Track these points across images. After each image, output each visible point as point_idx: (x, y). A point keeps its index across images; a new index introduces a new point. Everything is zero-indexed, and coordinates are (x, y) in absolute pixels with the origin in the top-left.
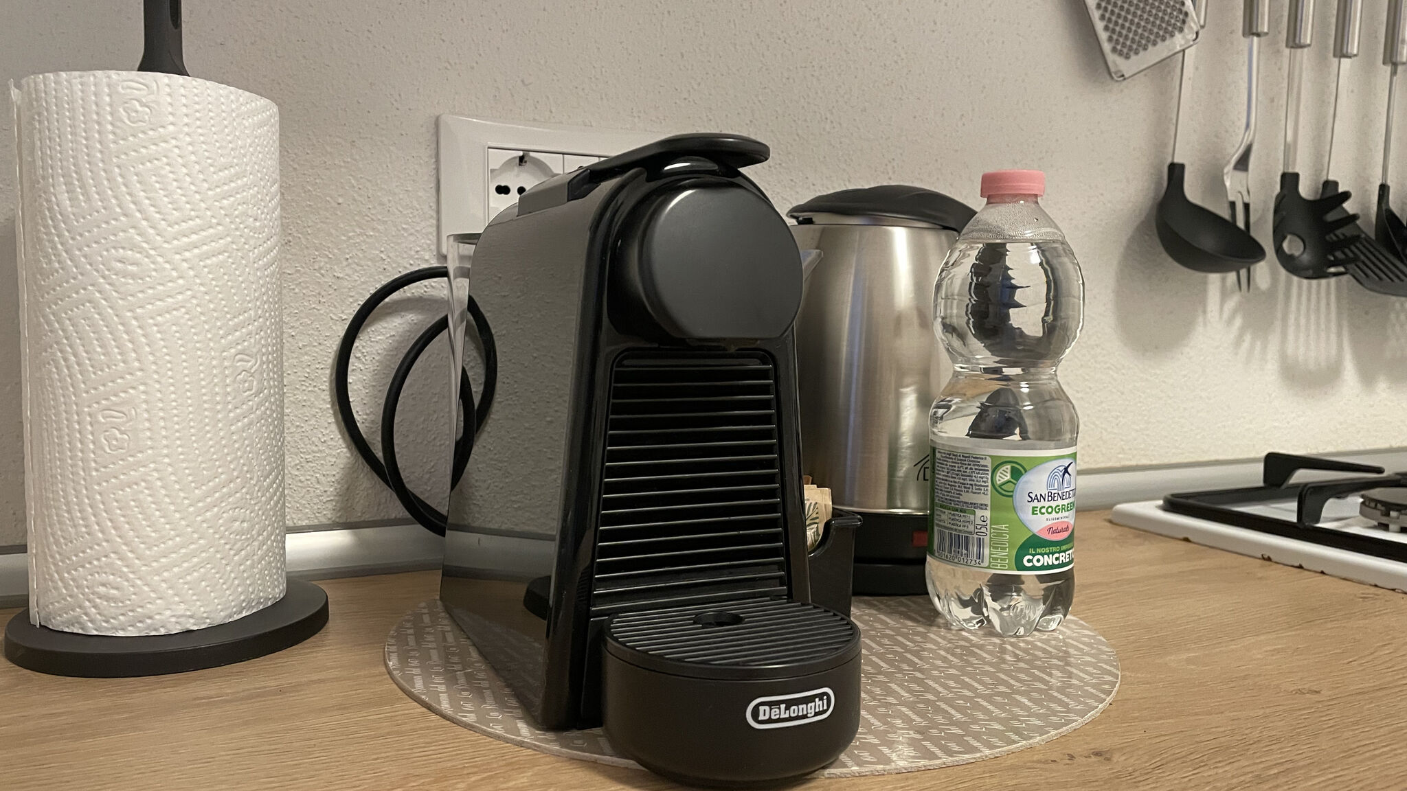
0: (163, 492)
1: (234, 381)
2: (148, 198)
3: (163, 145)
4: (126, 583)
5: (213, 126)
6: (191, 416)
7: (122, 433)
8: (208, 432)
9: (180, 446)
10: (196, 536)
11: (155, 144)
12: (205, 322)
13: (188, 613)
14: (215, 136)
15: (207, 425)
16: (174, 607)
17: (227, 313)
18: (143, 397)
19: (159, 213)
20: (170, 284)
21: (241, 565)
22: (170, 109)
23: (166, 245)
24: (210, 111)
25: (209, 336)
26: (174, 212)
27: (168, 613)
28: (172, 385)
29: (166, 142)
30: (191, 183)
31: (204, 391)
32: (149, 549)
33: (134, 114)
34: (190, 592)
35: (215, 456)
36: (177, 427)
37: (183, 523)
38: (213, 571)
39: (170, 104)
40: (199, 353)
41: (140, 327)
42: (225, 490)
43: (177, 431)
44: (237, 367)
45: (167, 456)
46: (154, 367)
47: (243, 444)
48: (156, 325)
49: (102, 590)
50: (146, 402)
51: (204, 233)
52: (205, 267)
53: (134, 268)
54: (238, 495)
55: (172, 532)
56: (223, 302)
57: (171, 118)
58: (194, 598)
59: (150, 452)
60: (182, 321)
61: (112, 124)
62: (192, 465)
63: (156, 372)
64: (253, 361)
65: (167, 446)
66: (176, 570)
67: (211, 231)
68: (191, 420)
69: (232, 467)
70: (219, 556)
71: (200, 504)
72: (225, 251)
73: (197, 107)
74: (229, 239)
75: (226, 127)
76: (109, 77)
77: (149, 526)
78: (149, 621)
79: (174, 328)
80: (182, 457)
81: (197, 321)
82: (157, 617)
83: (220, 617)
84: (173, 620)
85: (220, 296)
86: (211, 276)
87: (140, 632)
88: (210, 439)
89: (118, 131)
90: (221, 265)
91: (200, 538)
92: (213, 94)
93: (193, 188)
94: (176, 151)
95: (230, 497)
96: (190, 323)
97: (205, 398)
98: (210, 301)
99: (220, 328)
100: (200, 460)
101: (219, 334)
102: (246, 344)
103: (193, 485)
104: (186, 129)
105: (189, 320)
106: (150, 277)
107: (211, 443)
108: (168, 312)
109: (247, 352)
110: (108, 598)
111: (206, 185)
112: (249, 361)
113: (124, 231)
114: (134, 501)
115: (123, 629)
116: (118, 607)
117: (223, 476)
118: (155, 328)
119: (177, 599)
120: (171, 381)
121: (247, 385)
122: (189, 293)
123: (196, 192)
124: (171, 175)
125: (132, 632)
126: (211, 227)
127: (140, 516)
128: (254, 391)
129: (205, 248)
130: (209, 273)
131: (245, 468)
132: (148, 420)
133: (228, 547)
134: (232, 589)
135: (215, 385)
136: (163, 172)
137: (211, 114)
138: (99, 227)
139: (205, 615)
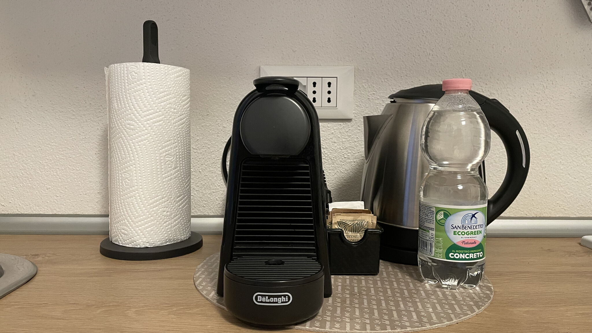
0: (140, 200)
1: (165, 164)
2: (137, 104)
3: (141, 86)
4: (129, 229)
5: (158, 78)
6: (149, 176)
7: (129, 180)
8: (155, 181)
9: (145, 185)
10: (150, 216)
11: (139, 86)
12: (154, 144)
13: (147, 241)
14: (159, 82)
15: (154, 179)
16: (142, 239)
17: (162, 141)
18: (134, 169)
19: (140, 108)
20: (143, 132)
21: (166, 227)
22: (143, 74)
23: (142, 119)
24: (157, 73)
25: (156, 149)
26: (145, 108)
27: (140, 240)
28: (143, 165)
29: (142, 85)
30: (150, 98)
31: (153, 167)
32: (135, 219)
33: (133, 77)
34: (148, 234)
35: (157, 189)
36: (144, 179)
37: (146, 211)
38: (156, 228)
39: (144, 72)
40: (152, 155)
41: (134, 146)
42: (161, 201)
43: (144, 180)
44: (166, 160)
45: (141, 188)
46: (138, 159)
47: (168, 186)
48: (138, 145)
49: (123, 231)
50: (135, 170)
51: (154, 115)
52: (154, 126)
53: (132, 127)
54: (166, 203)
55: (142, 214)
56: (161, 138)
57: (144, 77)
58: (149, 236)
59: (136, 187)
60: (147, 144)
61: (127, 80)
62: (149, 192)
63: (138, 161)
64: (173, 158)
65: (141, 185)
66: (143, 226)
67: (157, 114)
68: (149, 177)
69: (163, 193)
70: (158, 223)
71: (152, 205)
72: (162, 120)
73: (152, 73)
74: (163, 116)
75: (163, 78)
76: (127, 65)
77: (135, 211)
78: (135, 243)
79: (144, 146)
80: (146, 189)
81: (151, 144)
82: (137, 242)
83: (158, 244)
84: (142, 243)
85: (160, 135)
86: (156, 129)
87: (132, 246)
88: (155, 184)
89: (129, 82)
90: (160, 125)
91: (151, 217)
92: (158, 68)
93: (151, 100)
94: (145, 88)
95: (162, 203)
96: (149, 145)
97: (154, 170)
98: (156, 137)
99: (160, 146)
100: (152, 190)
101: (159, 148)
102: (170, 152)
103: (149, 199)
104: (149, 80)
105: (149, 144)
106: (137, 129)
107: (156, 185)
108: (142, 141)
109: (170, 154)
110: (125, 234)
111: (155, 99)
112: (170, 158)
113: (130, 115)
114: (131, 203)
115: (128, 244)
116: (127, 237)
117: (160, 196)
118: (138, 146)
119: (143, 236)
120: (143, 164)
121: (170, 165)
122: (149, 135)
123: (152, 101)
124: (144, 96)
125: (130, 246)
126: (157, 112)
127: (133, 208)
128: (173, 167)
129: (154, 120)
130: (156, 128)
131: (169, 194)
132: (136, 176)
133: (161, 220)
134: (163, 234)
135: (158, 165)
136: (141, 95)
137: (157, 75)
138: (123, 113)
139: (153, 243)
